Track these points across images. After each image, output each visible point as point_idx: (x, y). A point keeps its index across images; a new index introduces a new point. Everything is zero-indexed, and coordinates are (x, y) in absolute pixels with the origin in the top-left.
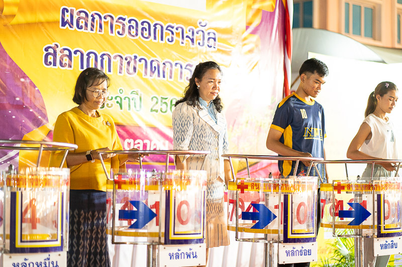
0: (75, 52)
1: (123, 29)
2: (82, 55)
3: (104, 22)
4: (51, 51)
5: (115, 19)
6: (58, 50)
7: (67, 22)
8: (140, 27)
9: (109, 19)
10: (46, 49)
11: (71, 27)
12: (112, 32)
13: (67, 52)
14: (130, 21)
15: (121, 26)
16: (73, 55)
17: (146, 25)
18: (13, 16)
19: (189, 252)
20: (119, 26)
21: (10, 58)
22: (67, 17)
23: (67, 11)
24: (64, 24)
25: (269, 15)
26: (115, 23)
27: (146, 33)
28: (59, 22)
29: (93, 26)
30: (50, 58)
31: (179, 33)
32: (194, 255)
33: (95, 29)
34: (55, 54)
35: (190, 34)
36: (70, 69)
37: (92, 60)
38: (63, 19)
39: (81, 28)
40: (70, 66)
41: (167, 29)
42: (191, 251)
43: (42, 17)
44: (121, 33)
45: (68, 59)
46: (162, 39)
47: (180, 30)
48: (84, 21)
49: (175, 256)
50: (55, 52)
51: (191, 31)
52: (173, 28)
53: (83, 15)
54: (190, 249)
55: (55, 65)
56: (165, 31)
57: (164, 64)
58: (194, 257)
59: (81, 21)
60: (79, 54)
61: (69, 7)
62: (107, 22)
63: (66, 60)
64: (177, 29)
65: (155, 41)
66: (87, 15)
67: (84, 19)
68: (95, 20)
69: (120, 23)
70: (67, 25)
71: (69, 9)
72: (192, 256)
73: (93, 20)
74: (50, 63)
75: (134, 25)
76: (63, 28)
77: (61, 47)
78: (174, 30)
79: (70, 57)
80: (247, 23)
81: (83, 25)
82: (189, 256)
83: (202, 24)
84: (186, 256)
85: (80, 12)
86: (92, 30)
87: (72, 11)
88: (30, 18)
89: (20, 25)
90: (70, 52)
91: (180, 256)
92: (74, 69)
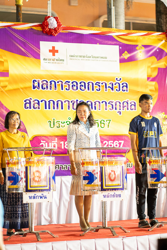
0: (42, 101)
1: (69, 87)
2: (46, 102)
3: (58, 84)
4: (28, 101)
5: (64, 82)
6: (32, 101)
7: (36, 87)
8: (79, 85)
9: (60, 83)
10: (25, 101)
11: (38, 89)
12: (62, 89)
13: (37, 102)
14: (72, 83)
15: (68, 85)
16: (40, 102)
17: (83, 84)
18: (6, 86)
19: (41, 195)
20: (67, 86)
21: (5, 107)
22: (36, 84)
23: (36, 81)
24: (34, 87)
25: (163, 70)
26: (64, 85)
27: (83, 88)
28: (31, 87)
29: (51, 87)
30: (28, 105)
31: (104, 86)
32: (45, 197)
33: (52, 89)
34: (30, 103)
35: (111, 86)
36: (39, 109)
37: (52, 104)
38: (34, 86)
39: (45, 88)
40: (39, 108)
41: (96, 84)
42: (43, 195)
43: (21, 86)
44: (68, 89)
45: (37, 105)
46: (93, 90)
47: (104, 84)
48: (46, 85)
49: (32, 197)
50: (30, 102)
51: (111, 84)
52: (99, 83)
53: (45, 82)
54: (42, 194)
55: (30, 108)
56: (94, 85)
57: (95, 102)
58: (44, 198)
59: (44, 85)
60: (44, 102)
61: (37, 79)
62: (60, 84)
63: (36, 105)
64: (102, 84)
65: (89, 91)
66: (47, 82)
67: (46, 84)
68: (52, 84)
69: (67, 84)
70: (36, 88)
71: (37, 80)
72: (43, 197)
73: (51, 84)
74: (28, 108)
75: (75, 84)
76: (34, 90)
77: (33, 99)
78: (100, 84)
79: (38, 103)
80: (147, 76)
81: (46, 87)
82: (41, 197)
83: (118, 80)
84: (39, 198)
85: (43, 81)
86: (50, 89)
87: (38, 81)
88: (15, 87)
89: (10, 91)
90: (38, 101)
91: (36, 197)
92: (41, 109)
